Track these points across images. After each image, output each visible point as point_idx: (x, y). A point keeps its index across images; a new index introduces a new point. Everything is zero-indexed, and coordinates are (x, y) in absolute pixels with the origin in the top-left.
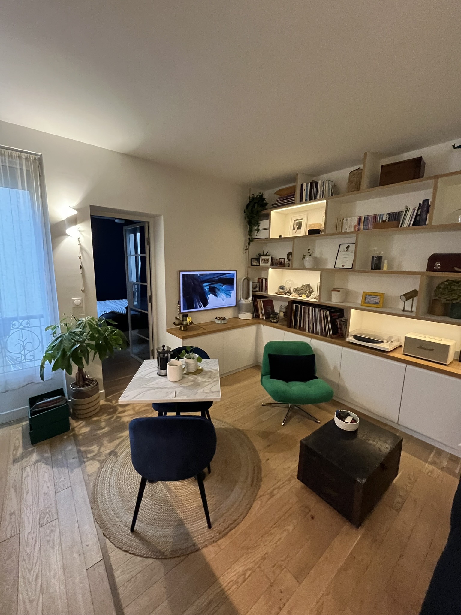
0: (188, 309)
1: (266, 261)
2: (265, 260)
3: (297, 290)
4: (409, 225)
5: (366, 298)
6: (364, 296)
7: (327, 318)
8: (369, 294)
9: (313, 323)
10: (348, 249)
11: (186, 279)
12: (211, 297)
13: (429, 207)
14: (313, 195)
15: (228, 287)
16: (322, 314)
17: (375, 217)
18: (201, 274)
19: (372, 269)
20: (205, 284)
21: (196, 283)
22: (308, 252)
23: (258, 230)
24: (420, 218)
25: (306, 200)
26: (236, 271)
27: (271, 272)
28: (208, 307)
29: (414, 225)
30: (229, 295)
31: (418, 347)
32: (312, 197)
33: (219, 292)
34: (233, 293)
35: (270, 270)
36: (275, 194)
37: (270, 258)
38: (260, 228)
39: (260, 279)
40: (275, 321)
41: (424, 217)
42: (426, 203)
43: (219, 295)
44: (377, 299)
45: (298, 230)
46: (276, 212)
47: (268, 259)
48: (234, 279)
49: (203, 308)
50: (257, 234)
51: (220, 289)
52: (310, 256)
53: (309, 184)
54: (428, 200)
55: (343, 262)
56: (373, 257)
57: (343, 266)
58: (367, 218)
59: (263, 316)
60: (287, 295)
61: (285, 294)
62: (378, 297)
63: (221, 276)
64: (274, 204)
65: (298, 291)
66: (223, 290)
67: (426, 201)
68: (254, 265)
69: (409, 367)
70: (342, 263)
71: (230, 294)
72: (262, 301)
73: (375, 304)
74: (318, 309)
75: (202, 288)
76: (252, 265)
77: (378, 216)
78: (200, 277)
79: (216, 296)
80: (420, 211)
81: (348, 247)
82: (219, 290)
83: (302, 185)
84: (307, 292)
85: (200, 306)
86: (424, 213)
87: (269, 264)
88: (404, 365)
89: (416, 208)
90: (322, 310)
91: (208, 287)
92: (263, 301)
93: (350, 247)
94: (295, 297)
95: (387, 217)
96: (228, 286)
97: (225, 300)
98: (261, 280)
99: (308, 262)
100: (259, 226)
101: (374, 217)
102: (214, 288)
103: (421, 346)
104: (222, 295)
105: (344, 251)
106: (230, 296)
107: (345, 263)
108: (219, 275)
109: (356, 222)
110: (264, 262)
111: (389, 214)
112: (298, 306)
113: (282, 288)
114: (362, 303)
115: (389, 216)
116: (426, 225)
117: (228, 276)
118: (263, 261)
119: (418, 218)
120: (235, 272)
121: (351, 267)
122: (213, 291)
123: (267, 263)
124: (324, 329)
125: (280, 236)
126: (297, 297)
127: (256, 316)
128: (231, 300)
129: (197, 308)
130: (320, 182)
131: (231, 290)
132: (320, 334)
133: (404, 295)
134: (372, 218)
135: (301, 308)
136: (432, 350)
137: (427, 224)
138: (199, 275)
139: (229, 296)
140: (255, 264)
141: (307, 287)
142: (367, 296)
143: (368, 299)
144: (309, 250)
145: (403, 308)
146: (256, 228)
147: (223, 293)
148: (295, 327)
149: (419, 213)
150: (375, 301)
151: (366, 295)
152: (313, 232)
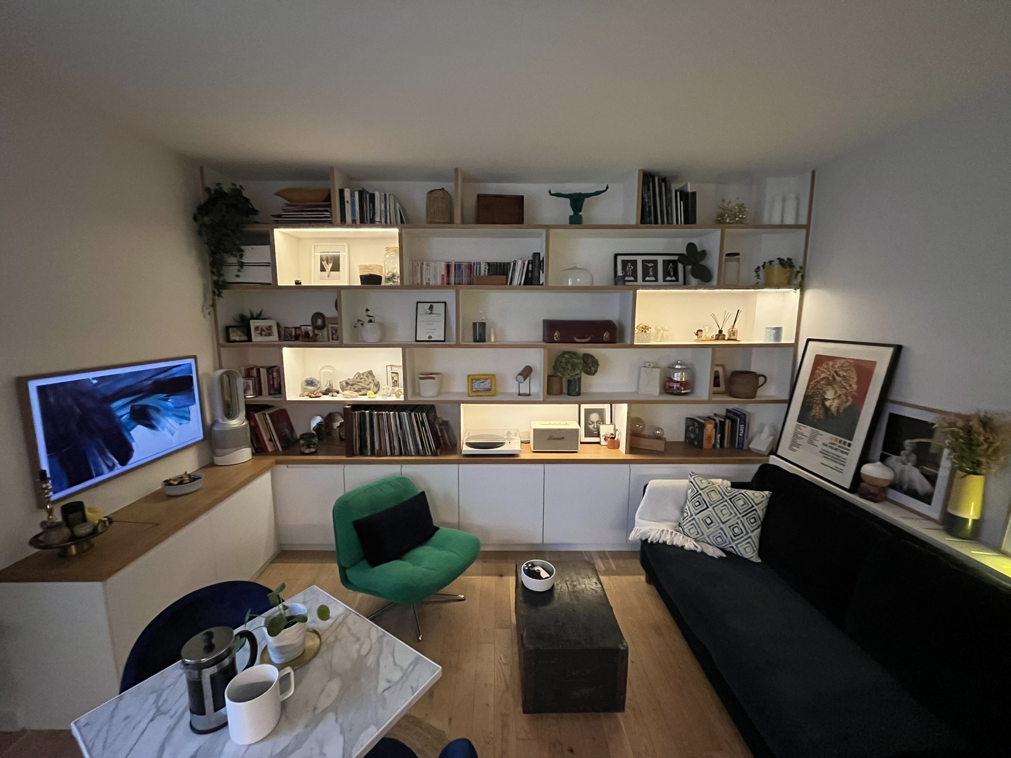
0: (72, 485)
1: (268, 331)
2: (262, 330)
3: (350, 383)
4: (520, 283)
5: (473, 385)
6: (470, 381)
7: (423, 424)
8: (477, 377)
9: (399, 439)
10: (432, 311)
11: (52, 399)
12: (139, 435)
13: (541, 263)
14: (368, 216)
15: (181, 398)
16: (414, 420)
17: (470, 266)
18: (101, 379)
19: (475, 341)
20: (115, 405)
21: (90, 404)
22: (366, 314)
23: (242, 265)
24: (532, 275)
25: (354, 221)
26: (195, 357)
27: (289, 354)
28: (133, 462)
29: (525, 284)
30: (184, 417)
31: (548, 439)
32: (366, 219)
33: (157, 416)
34: (195, 409)
35: (286, 351)
36: (278, 194)
37: (272, 323)
38: (244, 260)
39: (252, 369)
40: (313, 450)
41: (536, 274)
42: (537, 257)
43: (162, 424)
44: (487, 385)
45: (332, 272)
46: (284, 233)
47: (270, 327)
48: (191, 378)
49: (119, 469)
50: (239, 274)
51: (160, 408)
52: (370, 321)
53: (357, 194)
54: (539, 254)
55: (428, 331)
56: (475, 324)
57: (430, 337)
58: (458, 266)
59: (275, 446)
60: (332, 396)
61: (324, 394)
62: (489, 381)
63: (161, 376)
64: (279, 216)
65: (352, 385)
66: (167, 409)
67: (536, 255)
68: (235, 341)
69: (547, 466)
70: (427, 333)
71: (186, 415)
72: (268, 417)
73: (486, 391)
74: (405, 413)
75: (110, 416)
76: (228, 340)
77: (474, 265)
78: (100, 386)
79: (151, 427)
80: (530, 266)
81: (431, 308)
82: (157, 410)
83: (342, 192)
84: (372, 385)
85: (110, 464)
86: (536, 269)
87: (275, 337)
88: (541, 466)
89: (525, 261)
90: (413, 414)
91: (128, 410)
92: (270, 415)
93: (434, 308)
94: (352, 397)
95: (485, 268)
96: (179, 397)
97: (176, 434)
98: (254, 372)
99: (370, 333)
100: (241, 256)
101: (468, 266)
102: (145, 408)
103: (551, 437)
104: (169, 423)
105: (426, 313)
106: (189, 419)
107: (433, 333)
108: (154, 373)
109: (443, 271)
110: (261, 334)
111: (489, 264)
112: (364, 413)
113: (310, 383)
114: (470, 392)
115: (489, 267)
116: (539, 285)
117: (177, 373)
118: (259, 332)
119: (530, 275)
120: (192, 361)
121: (443, 340)
122: (143, 417)
123: (270, 334)
124: (420, 443)
125: (297, 283)
126: (356, 397)
127: (259, 450)
128: (193, 430)
129: (99, 474)
130: (377, 194)
131: (187, 406)
132: (413, 453)
133: (520, 374)
134: (465, 267)
135: (371, 415)
136: (563, 438)
137: (541, 283)
138: (95, 382)
139: (185, 421)
140: (237, 339)
141: (367, 377)
142: (474, 381)
143: (477, 386)
144: (367, 310)
145: (518, 392)
146: (233, 260)
147: (168, 416)
148: (362, 453)
149: (530, 269)
150: (485, 387)
151: (473, 379)
152: (371, 280)
